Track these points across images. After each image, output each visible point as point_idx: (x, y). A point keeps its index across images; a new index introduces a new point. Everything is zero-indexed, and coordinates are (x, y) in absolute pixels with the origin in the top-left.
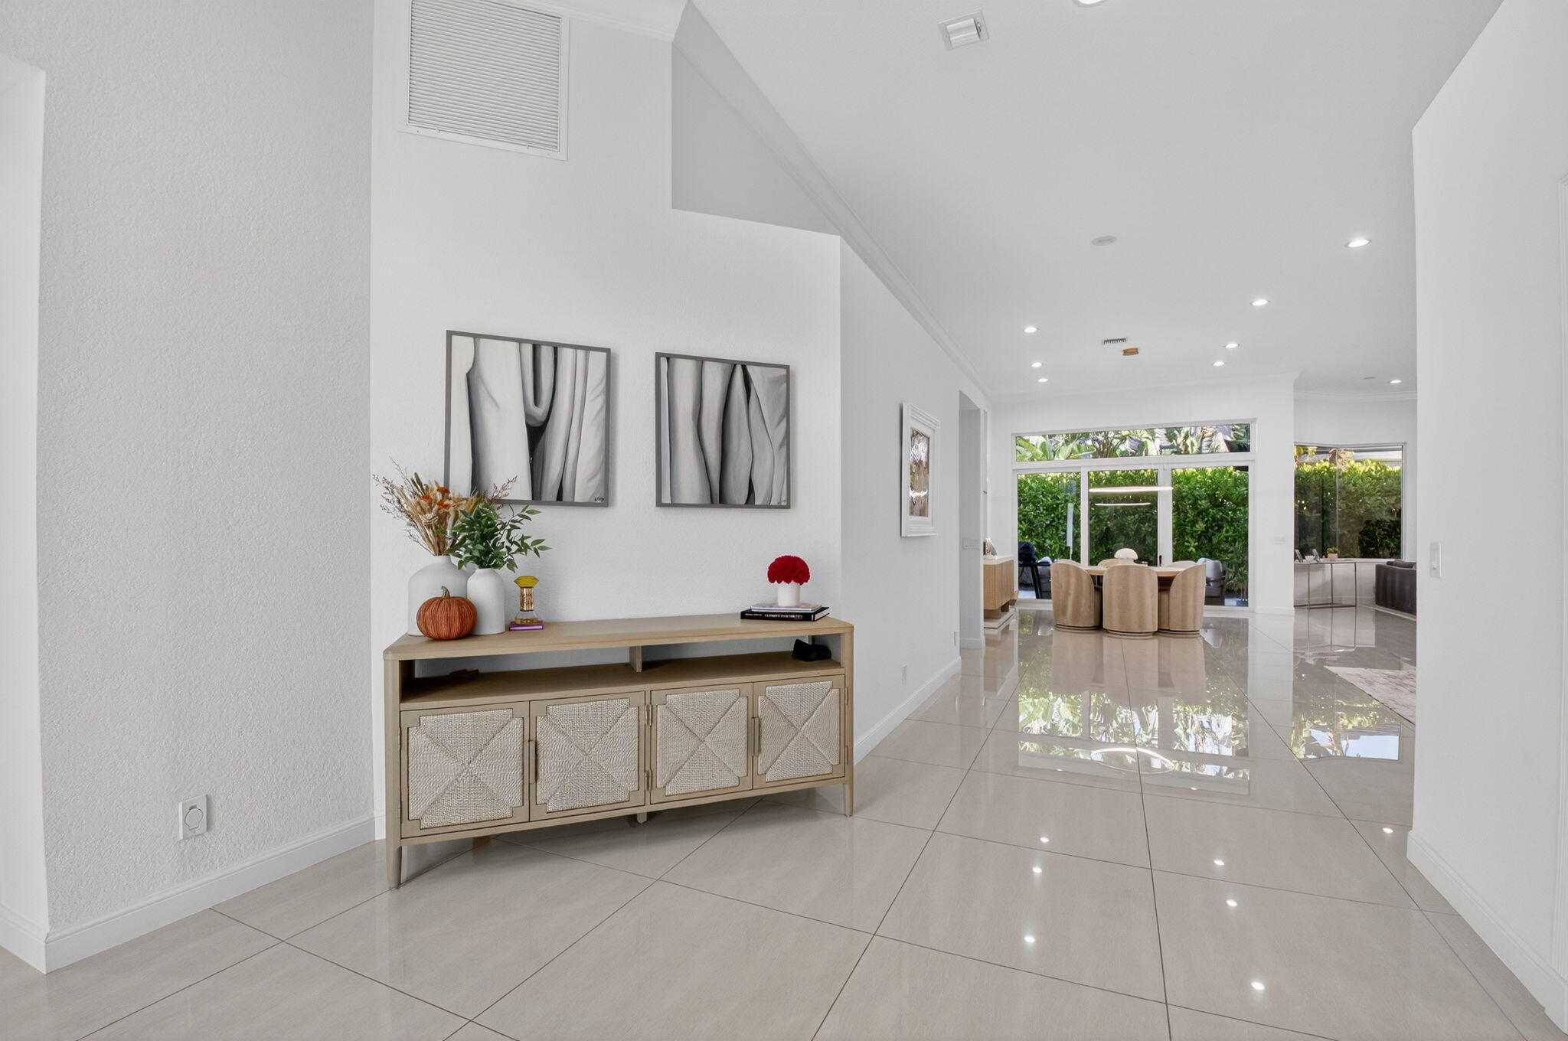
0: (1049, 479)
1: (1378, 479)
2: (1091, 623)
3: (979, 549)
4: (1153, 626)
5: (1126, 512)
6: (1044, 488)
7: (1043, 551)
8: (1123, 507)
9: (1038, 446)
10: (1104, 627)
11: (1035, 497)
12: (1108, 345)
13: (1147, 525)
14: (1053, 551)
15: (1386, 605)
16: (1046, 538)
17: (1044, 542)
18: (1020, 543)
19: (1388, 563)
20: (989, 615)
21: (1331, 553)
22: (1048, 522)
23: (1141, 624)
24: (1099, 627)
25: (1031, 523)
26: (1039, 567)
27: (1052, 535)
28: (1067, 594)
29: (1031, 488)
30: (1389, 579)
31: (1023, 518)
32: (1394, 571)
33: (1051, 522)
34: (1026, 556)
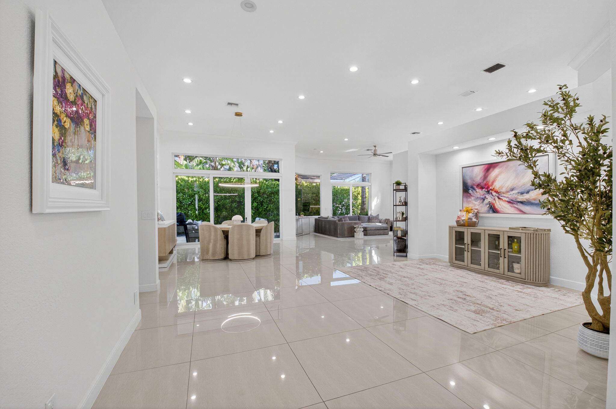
0: (190, 181)
1: (310, 188)
2: (222, 256)
3: (155, 219)
4: (253, 255)
5: (225, 198)
6: (188, 185)
7: (188, 217)
8: (224, 196)
9: (184, 165)
10: (229, 258)
11: (183, 190)
12: (229, 106)
13: (234, 204)
14: (193, 216)
15: (319, 233)
16: (189, 210)
17: (188, 212)
18: (177, 213)
19: (318, 218)
20: (161, 260)
21: (302, 214)
22: (190, 203)
23: (249, 254)
24: (226, 258)
25: (181, 203)
26: (188, 226)
27: (192, 208)
28: (209, 242)
29: (181, 185)
30: (320, 223)
31: (178, 200)
32: (322, 220)
33: (191, 202)
34: (181, 221)
